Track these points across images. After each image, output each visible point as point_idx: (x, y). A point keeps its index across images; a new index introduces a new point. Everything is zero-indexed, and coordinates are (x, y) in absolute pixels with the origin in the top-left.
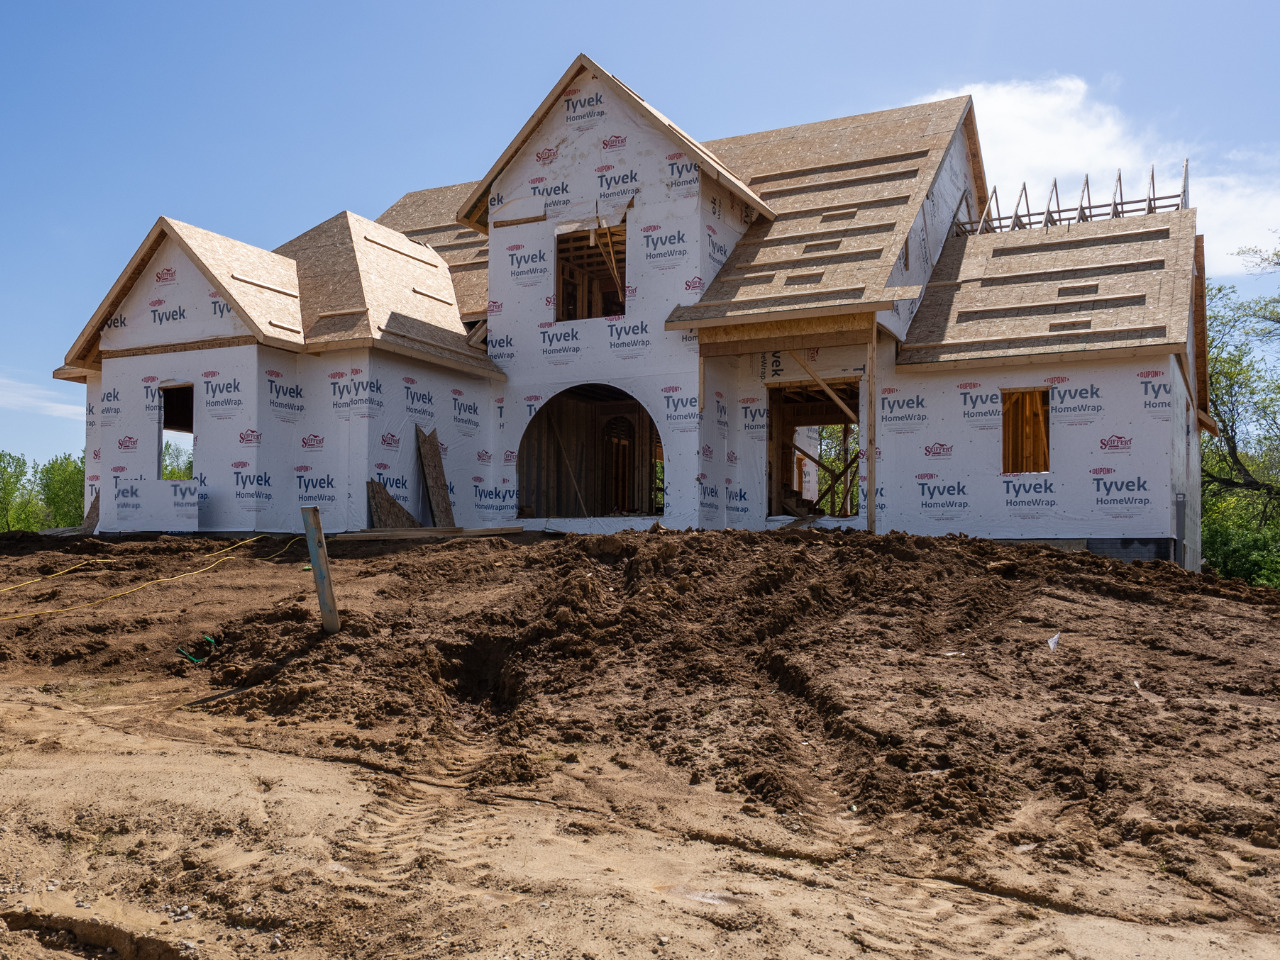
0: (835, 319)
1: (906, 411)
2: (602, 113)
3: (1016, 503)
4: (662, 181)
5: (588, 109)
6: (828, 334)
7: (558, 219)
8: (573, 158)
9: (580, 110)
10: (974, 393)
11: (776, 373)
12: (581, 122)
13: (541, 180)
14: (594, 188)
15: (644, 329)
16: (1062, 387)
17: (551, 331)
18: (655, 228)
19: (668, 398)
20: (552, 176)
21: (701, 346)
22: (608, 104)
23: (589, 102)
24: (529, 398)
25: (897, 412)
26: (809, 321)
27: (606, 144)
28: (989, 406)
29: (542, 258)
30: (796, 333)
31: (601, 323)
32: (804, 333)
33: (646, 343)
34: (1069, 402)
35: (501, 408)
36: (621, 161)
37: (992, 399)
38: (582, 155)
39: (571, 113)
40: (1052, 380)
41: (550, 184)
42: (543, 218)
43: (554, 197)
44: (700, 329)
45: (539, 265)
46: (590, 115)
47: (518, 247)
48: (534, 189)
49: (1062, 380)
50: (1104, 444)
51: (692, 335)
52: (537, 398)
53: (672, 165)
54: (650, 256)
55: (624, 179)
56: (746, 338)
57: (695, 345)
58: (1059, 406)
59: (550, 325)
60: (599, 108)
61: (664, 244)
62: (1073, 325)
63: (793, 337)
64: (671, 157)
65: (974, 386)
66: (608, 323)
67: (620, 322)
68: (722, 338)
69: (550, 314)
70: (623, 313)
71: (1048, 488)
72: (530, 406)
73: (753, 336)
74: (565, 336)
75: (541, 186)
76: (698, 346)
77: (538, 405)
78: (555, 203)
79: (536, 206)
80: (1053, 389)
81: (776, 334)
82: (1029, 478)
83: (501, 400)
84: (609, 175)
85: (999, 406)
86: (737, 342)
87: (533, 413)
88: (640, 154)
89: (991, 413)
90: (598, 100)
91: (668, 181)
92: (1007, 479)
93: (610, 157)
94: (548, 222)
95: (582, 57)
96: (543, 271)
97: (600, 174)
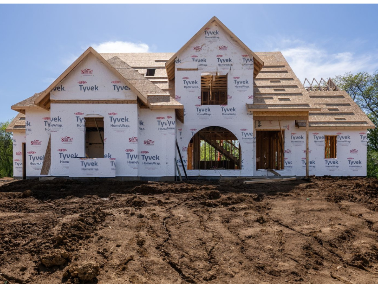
0: (297, 112)
1: (298, 140)
2: (218, 38)
3: (328, 167)
4: (240, 63)
5: (213, 35)
6: (295, 116)
7: (202, 71)
8: (208, 51)
9: (210, 35)
10: (317, 136)
11: (259, 126)
12: (211, 39)
13: (196, 56)
14: (216, 62)
15: (234, 110)
16: (340, 135)
17: (200, 108)
18: (238, 78)
19: (243, 132)
20: (200, 55)
21: (254, 117)
22: (221, 35)
23: (214, 33)
24: (192, 130)
25: (296, 140)
26: (289, 112)
27: (220, 48)
28: (321, 140)
29: (196, 83)
30: (285, 115)
31: (219, 107)
32: (287, 115)
33: (235, 114)
34: (342, 140)
35: (181, 132)
36: (226, 54)
37: (322, 138)
38: (211, 50)
39: (207, 35)
40: (338, 133)
41: (199, 58)
42: (197, 69)
43: (200, 63)
44: (254, 112)
45: (195, 85)
46: (214, 37)
47: (187, 78)
48: (193, 59)
49: (340, 134)
50: (351, 151)
51: (251, 113)
52: (195, 130)
53: (244, 58)
54: (236, 87)
55: (227, 60)
56: (269, 115)
57: (252, 116)
58: (340, 141)
59: (200, 106)
60: (218, 36)
61: (241, 83)
62: (341, 119)
63: (284, 116)
64: (243, 56)
65: (317, 134)
66: (221, 107)
67: (225, 107)
68: (261, 115)
69: (199, 102)
70: (227, 104)
71: (337, 163)
72: (192, 132)
73: (271, 115)
74: (205, 110)
75: (196, 58)
76: (253, 117)
77: (195, 132)
78: (201, 65)
79: (195, 65)
80: (338, 136)
81: (279, 115)
82: (332, 160)
83: (181, 130)
84: (221, 58)
85: (324, 140)
86: (266, 117)
87: (193, 135)
88: (232, 53)
89: (322, 142)
90: (217, 33)
91: (243, 64)
92: (326, 160)
93: (221, 52)
94: (199, 71)
95: (214, 17)
96: (197, 87)
97: (218, 57)
